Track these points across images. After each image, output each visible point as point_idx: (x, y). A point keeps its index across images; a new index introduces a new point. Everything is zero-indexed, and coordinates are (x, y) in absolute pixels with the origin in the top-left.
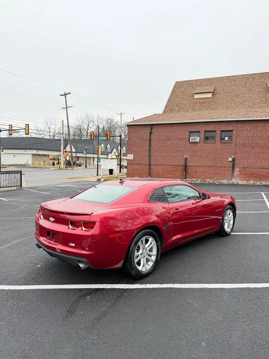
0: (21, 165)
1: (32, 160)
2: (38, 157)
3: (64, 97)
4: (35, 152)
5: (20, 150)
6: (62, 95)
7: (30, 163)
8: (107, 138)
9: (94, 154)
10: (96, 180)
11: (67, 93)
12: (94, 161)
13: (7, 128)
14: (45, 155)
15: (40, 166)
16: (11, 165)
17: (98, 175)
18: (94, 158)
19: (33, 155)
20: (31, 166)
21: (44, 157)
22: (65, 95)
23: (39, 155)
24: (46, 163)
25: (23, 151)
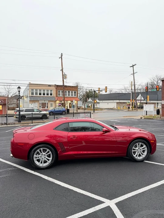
0: (111, 108)
1: (117, 106)
2: (120, 104)
3: (132, 67)
4: (118, 101)
5: (111, 101)
6: (131, 67)
7: (115, 107)
8: (157, 90)
9: (158, 100)
10: (140, 118)
11: (134, 65)
12: (158, 105)
13: (98, 89)
14: (124, 103)
15: (121, 109)
16: (106, 109)
17: (146, 115)
18: (158, 103)
19: (117, 103)
20: (116, 109)
21: (123, 104)
22: (133, 66)
23: (120, 103)
24: (125, 107)
25: (112, 101)
